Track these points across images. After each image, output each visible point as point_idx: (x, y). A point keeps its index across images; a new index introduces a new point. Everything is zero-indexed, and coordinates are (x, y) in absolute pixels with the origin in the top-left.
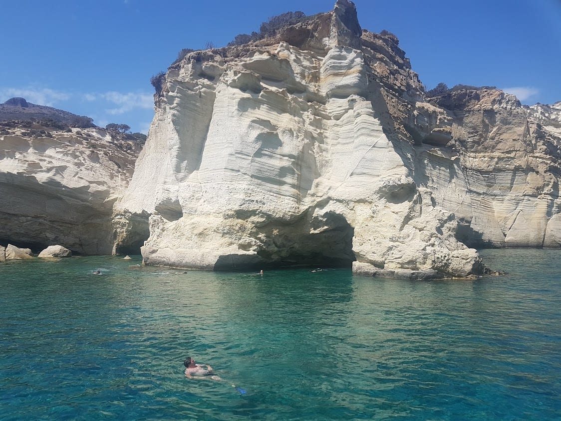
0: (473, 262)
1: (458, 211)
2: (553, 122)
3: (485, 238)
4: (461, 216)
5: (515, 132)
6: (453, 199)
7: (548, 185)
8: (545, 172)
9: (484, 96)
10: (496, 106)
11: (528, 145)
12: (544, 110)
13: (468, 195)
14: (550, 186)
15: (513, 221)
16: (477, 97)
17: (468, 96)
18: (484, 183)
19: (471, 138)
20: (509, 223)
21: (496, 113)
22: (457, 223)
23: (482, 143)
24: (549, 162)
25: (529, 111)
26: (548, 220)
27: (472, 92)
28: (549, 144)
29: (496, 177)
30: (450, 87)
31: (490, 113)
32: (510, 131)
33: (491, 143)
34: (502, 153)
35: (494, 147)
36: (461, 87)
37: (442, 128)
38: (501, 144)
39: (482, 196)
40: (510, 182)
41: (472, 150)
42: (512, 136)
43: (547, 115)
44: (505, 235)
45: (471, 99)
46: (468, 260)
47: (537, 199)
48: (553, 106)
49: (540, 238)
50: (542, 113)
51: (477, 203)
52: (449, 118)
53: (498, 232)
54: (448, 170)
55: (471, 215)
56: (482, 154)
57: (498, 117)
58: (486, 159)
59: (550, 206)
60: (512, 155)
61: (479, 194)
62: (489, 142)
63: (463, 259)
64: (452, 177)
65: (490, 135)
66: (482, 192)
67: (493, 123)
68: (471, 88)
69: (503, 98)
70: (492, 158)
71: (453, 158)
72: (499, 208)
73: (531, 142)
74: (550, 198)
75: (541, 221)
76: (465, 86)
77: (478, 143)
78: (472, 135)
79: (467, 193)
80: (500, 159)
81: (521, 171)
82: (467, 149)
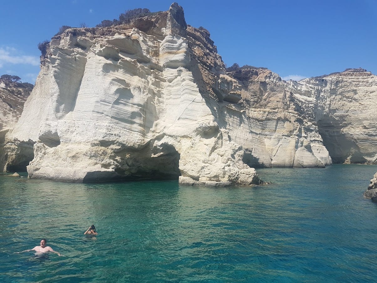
0: (253, 177)
1: (244, 145)
2: (299, 92)
3: (260, 161)
4: (246, 147)
5: (278, 96)
6: (241, 137)
7: (296, 129)
8: (295, 122)
9: (260, 73)
10: (267, 80)
11: (285, 105)
12: (295, 84)
13: (250, 135)
14: (297, 130)
15: (276, 151)
16: (257, 74)
17: (251, 73)
18: (260, 127)
19: (253, 99)
20: (274, 152)
21: (267, 84)
22: (244, 152)
23: (259, 102)
24: (297, 116)
25: (286, 84)
26: (296, 151)
27: (254, 70)
28: (296, 104)
29: (267, 123)
30: (241, 66)
31: (264, 84)
32: (275, 96)
33: (264, 103)
34: (271, 109)
35: (266, 105)
36: (247, 67)
37: (236, 91)
38: (270, 104)
39: (258, 135)
40: (275, 127)
41: (253, 106)
42: (276, 99)
43: (296, 87)
44: (272, 160)
45: (253, 75)
46: (250, 175)
47: (290, 138)
48: (299, 82)
49: (291, 162)
50: (293, 86)
51: (255, 140)
52: (240, 85)
53: (268, 158)
54: (239, 119)
55: (252, 147)
56: (259, 109)
57: (268, 87)
58: (261, 112)
59: (297, 143)
60: (276, 111)
61: (257, 134)
62: (263, 102)
63: (247, 174)
64: (241, 123)
65: (264, 97)
66: (258, 133)
67: (266, 90)
68: (253, 68)
69: (271, 75)
70: (265, 112)
71: (242, 111)
72: (268, 143)
73: (287, 103)
74: (297, 137)
75: (292, 151)
76: (250, 66)
77: (256, 102)
78: (253, 97)
79: (250, 133)
80: (269, 113)
81: (281, 120)
82: (250, 105)
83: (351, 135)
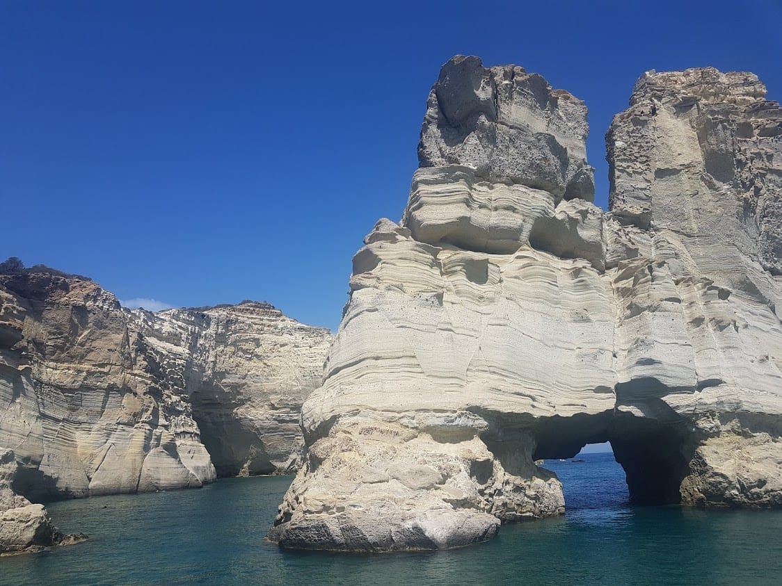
0: (37, 525)
1: (21, 447)
2: (156, 333)
3: (61, 485)
4: (25, 454)
5: (112, 340)
6: (14, 429)
7: (147, 411)
8: (145, 394)
9: (74, 288)
10: (89, 303)
11: (127, 358)
12: (148, 317)
13: (40, 423)
14: (149, 412)
15: (101, 459)
16: (66, 288)
17: (53, 283)
18: (66, 405)
19: (52, 341)
20: (97, 462)
21: (89, 312)
22: (16, 466)
23: (67, 349)
24: (149, 382)
25: (129, 316)
26: (145, 456)
27: (59, 280)
28: (150, 359)
29: (83, 396)
31: (81, 311)
32: (105, 338)
33: (79, 351)
34: (94, 365)
35: (82, 357)
36: (43, 269)
37: (8, 321)
38: (93, 353)
39: (61, 424)
40: (100, 405)
41: (53, 358)
42: (107, 345)
43: (150, 323)
44: (90, 479)
45: (56, 288)
46: (29, 523)
47: (133, 429)
48: (157, 314)
49: (134, 481)
50: (144, 321)
51: (52, 434)
52: (21, 308)
53: (80, 475)
54: (11, 385)
55: (41, 453)
56: (66, 365)
57: (91, 317)
58: (71, 372)
59: (148, 438)
60: (106, 370)
61: (57, 421)
62: (76, 349)
63: (21, 521)
64: (16, 395)
65: (80, 339)
66: (61, 417)
67: (84, 324)
68: (58, 273)
69: (99, 295)
70: (79, 371)
71: (21, 368)
72: (83, 440)
73: (130, 355)
74: (148, 427)
75: (137, 458)
76: (51, 269)
77: (61, 348)
78: (53, 337)
79: (39, 420)
80: (90, 373)
81: (117, 391)
82: (44, 355)
83: (251, 420)
